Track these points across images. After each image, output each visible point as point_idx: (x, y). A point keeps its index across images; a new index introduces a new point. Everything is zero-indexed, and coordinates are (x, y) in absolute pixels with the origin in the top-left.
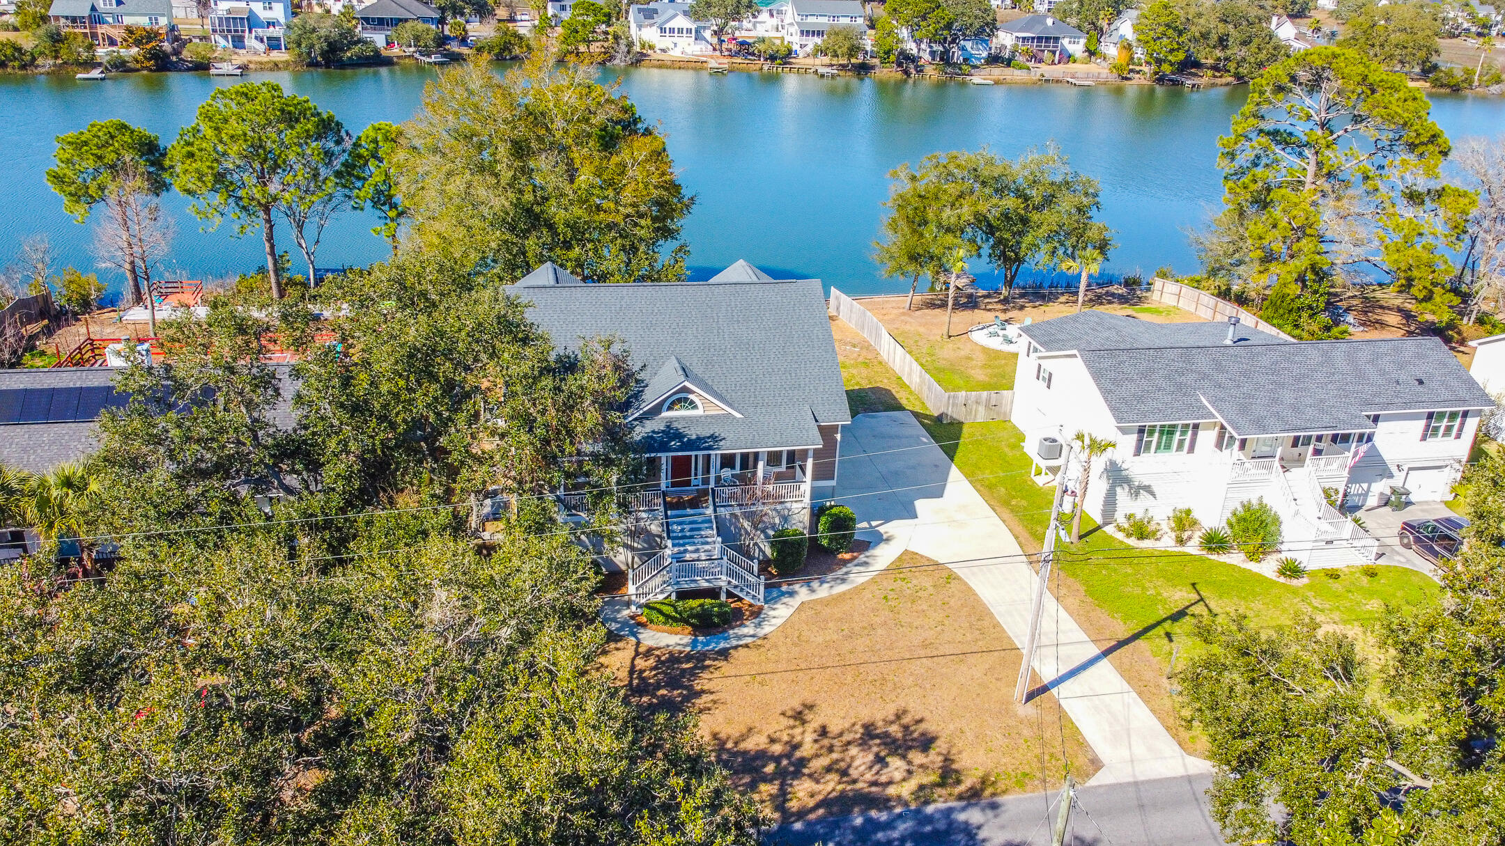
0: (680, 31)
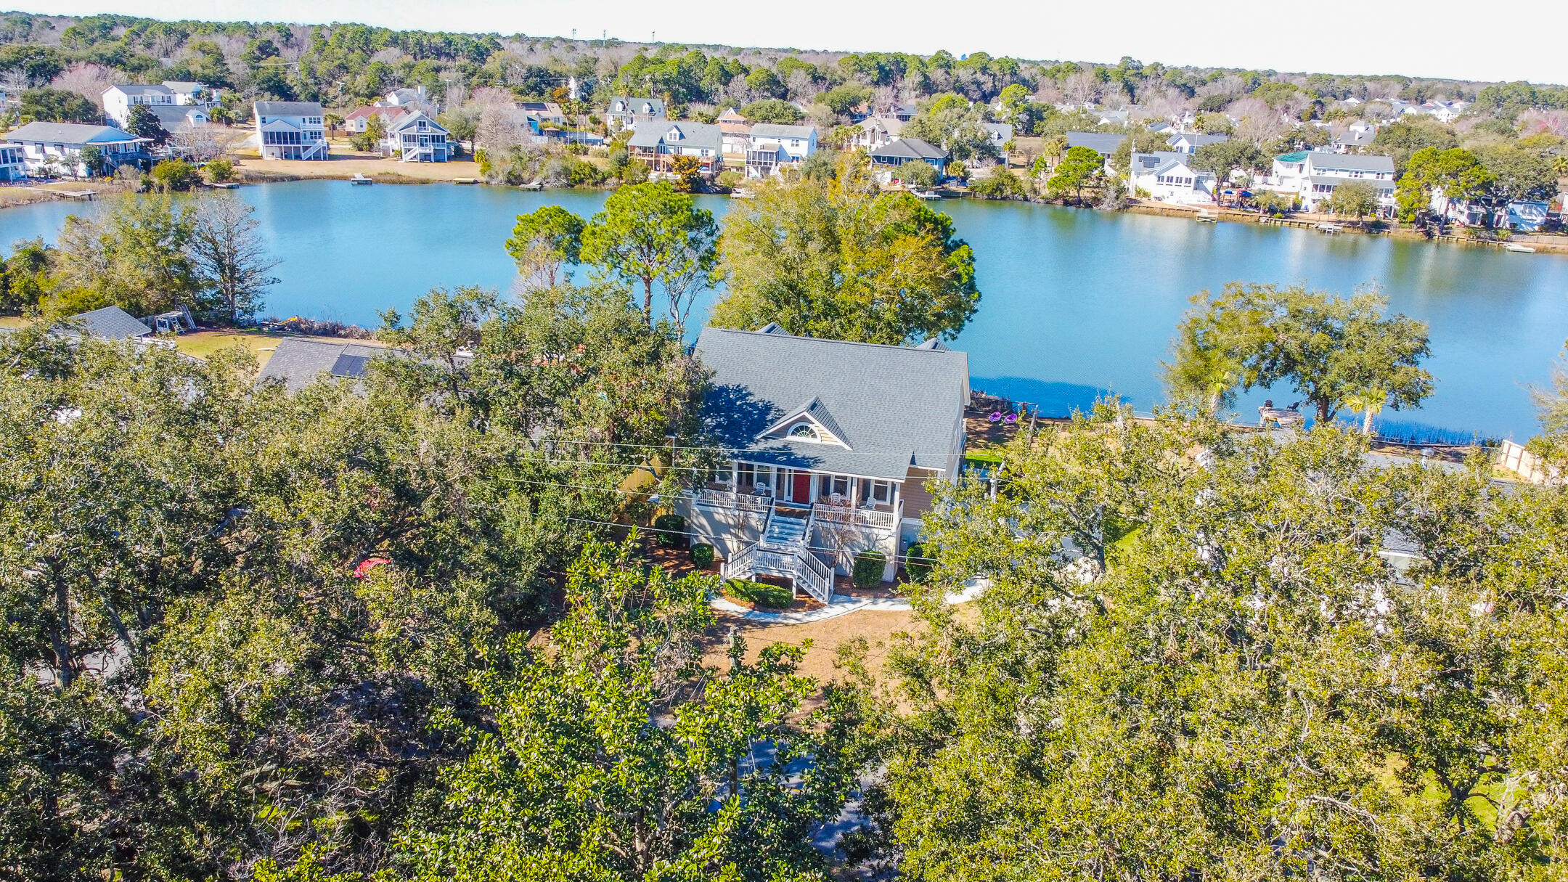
0: (1179, 180)
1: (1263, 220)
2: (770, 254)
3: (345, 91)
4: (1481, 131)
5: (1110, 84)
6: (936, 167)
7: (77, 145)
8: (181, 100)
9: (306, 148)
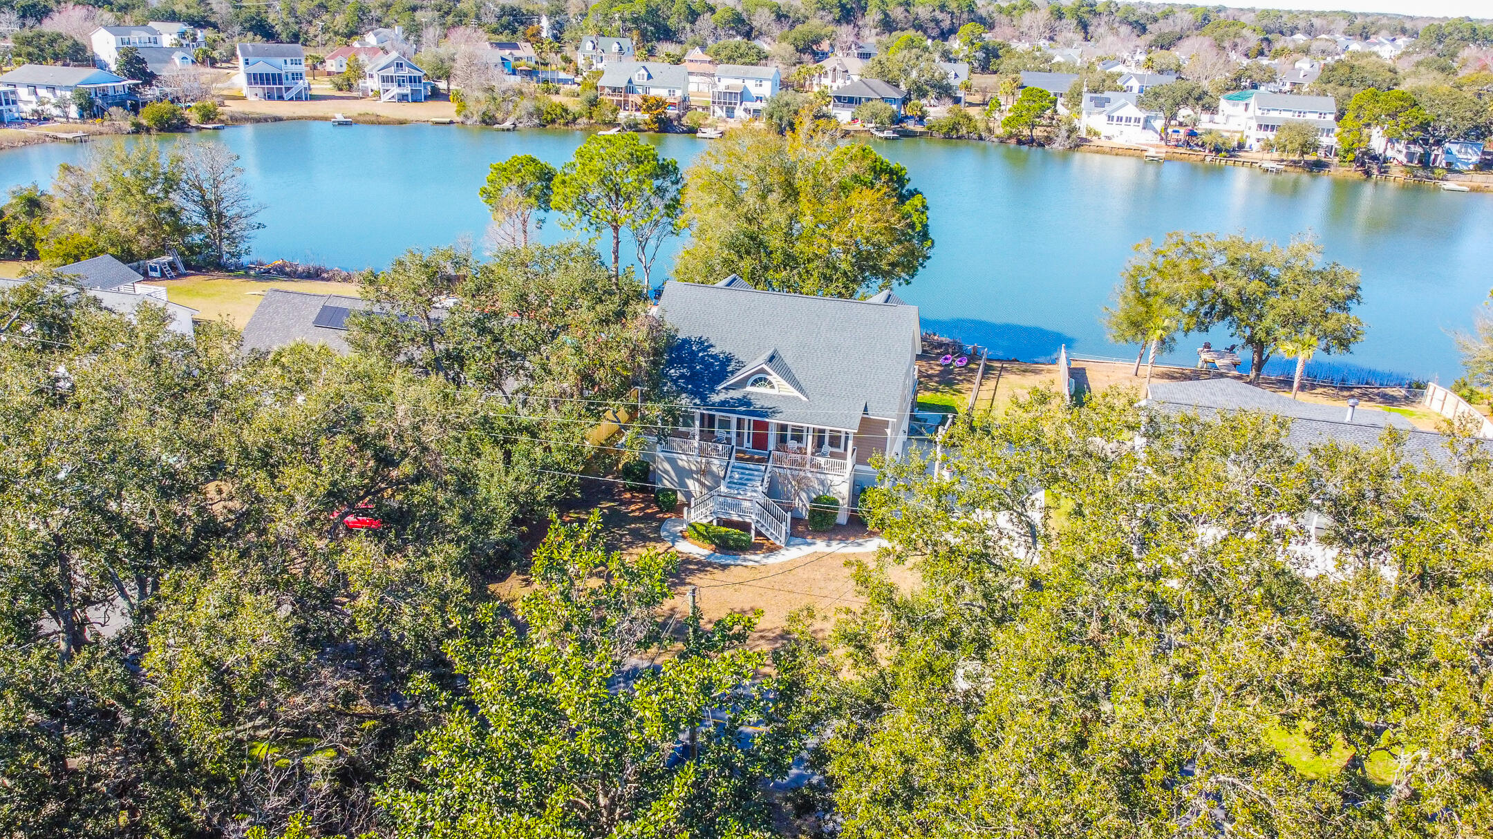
0: (1129, 120)
1: (1208, 159)
2: (731, 206)
3: (325, 30)
4: (1422, 69)
5: (1064, 21)
6: (894, 107)
7: (67, 88)
8: (167, 40)
9: (288, 89)
